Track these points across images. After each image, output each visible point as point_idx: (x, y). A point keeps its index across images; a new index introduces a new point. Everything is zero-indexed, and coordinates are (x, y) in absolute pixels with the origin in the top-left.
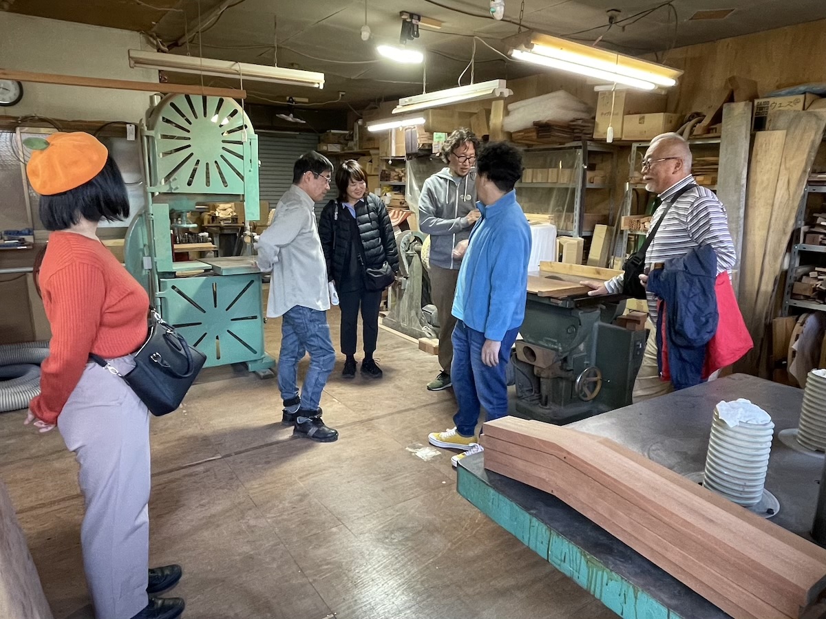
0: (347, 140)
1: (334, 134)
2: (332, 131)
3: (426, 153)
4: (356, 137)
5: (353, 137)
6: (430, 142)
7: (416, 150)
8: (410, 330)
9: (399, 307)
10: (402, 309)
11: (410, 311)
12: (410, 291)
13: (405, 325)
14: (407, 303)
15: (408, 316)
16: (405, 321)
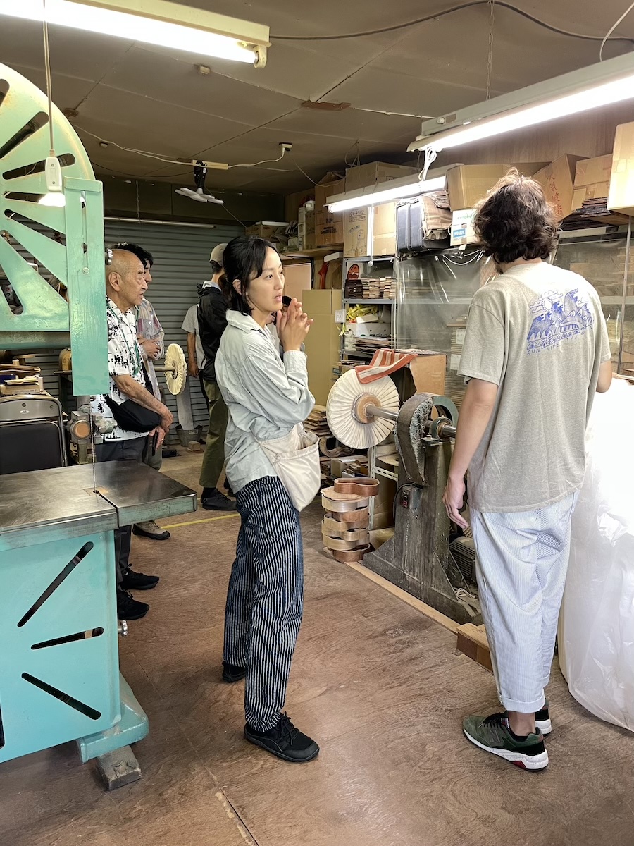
0: (287, 236)
1: (267, 227)
2: (264, 223)
3: (434, 246)
4: (301, 231)
5: (297, 230)
6: (445, 227)
7: (418, 241)
8: (426, 590)
9: (402, 541)
10: (409, 545)
11: (428, 553)
12: (427, 515)
13: (415, 578)
14: (419, 536)
15: (422, 563)
16: (414, 571)
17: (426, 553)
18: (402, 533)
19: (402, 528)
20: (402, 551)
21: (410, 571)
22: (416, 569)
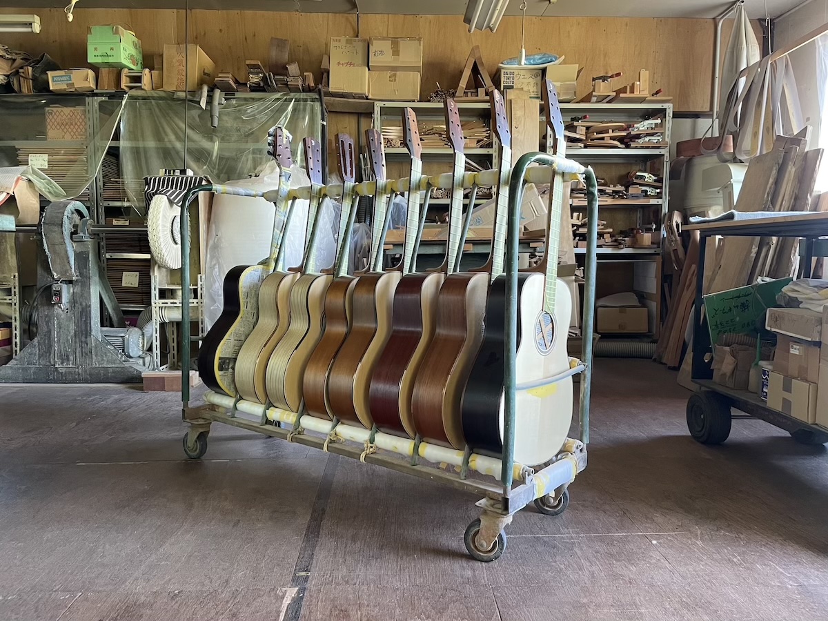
8: (86, 371)
9: (49, 338)
10: (59, 341)
11: (86, 338)
12: (81, 304)
13: (71, 366)
14: (72, 328)
15: (78, 350)
16: (68, 360)
17: (83, 339)
18: (49, 331)
19: (48, 327)
20: (50, 346)
21: (62, 363)
22: (71, 358)
